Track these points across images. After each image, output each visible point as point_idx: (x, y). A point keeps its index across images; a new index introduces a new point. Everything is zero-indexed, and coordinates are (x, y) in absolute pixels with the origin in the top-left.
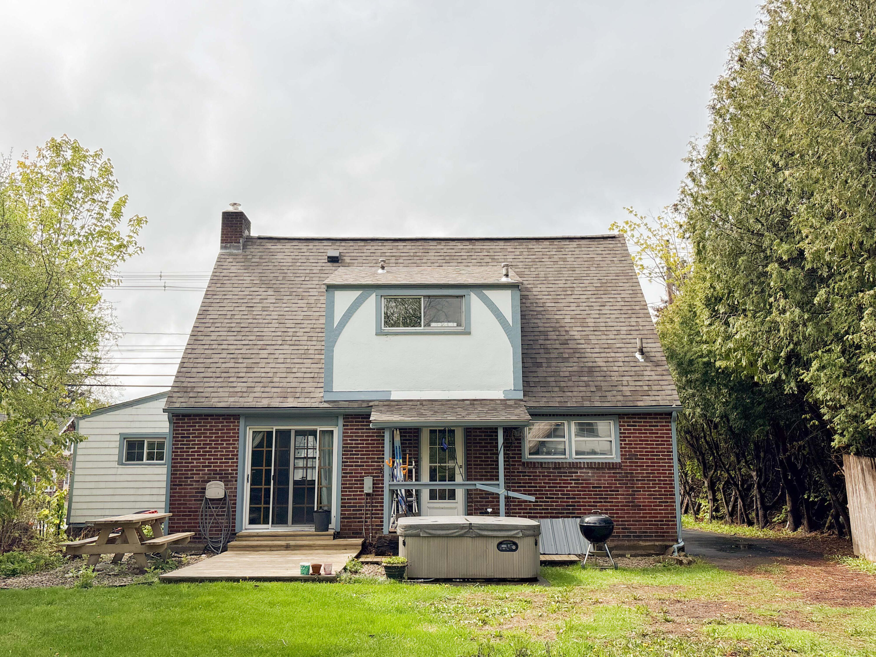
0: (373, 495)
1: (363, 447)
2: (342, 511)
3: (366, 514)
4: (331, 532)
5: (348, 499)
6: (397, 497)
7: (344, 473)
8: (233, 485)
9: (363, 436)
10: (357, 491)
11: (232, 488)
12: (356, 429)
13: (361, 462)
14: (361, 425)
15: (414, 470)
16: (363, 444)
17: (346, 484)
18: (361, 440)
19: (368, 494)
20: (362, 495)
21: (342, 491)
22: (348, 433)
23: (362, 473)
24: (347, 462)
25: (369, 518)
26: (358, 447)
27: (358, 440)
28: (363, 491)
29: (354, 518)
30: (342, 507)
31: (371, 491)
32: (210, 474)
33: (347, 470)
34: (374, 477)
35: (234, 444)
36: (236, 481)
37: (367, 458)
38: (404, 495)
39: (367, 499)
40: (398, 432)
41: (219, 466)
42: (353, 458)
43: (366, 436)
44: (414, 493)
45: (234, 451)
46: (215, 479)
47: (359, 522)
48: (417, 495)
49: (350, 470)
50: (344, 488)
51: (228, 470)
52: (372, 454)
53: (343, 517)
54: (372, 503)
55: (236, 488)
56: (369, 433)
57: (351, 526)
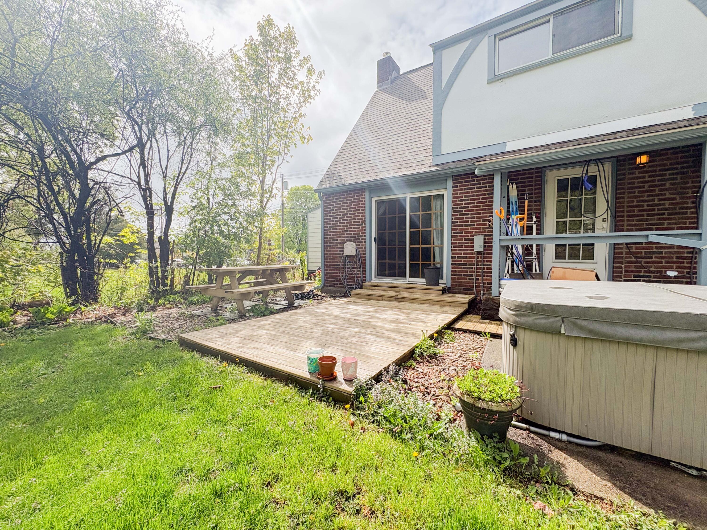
0: (484, 254)
1: (474, 207)
2: (452, 268)
3: (478, 272)
4: (440, 287)
5: (458, 257)
6: (512, 256)
7: (454, 233)
8: (363, 245)
9: (473, 196)
10: (467, 250)
11: (362, 248)
12: (465, 189)
13: (471, 222)
14: (472, 185)
15: (535, 226)
16: (474, 203)
17: (456, 243)
18: (471, 200)
19: (479, 253)
20: (472, 254)
21: (452, 250)
22: (457, 194)
23: (472, 232)
24: (457, 222)
25: (480, 276)
26: (468, 207)
27: (468, 200)
28: (473, 250)
29: (464, 275)
30: (452, 264)
31: (482, 250)
32: (348, 237)
33: (457, 229)
34: (485, 235)
35: (363, 213)
36: (365, 242)
37: (477, 217)
38: (521, 253)
39: (478, 258)
40: (515, 186)
41: (353, 231)
42: (463, 218)
43: (477, 195)
44: (534, 251)
45: (362, 219)
46: (351, 240)
47: (469, 279)
48: (538, 254)
49: (460, 229)
50: (454, 246)
51: (359, 233)
52: (484, 213)
53: (454, 274)
54: (484, 261)
55: (365, 248)
56: (480, 191)
57: (461, 282)
